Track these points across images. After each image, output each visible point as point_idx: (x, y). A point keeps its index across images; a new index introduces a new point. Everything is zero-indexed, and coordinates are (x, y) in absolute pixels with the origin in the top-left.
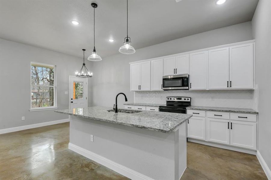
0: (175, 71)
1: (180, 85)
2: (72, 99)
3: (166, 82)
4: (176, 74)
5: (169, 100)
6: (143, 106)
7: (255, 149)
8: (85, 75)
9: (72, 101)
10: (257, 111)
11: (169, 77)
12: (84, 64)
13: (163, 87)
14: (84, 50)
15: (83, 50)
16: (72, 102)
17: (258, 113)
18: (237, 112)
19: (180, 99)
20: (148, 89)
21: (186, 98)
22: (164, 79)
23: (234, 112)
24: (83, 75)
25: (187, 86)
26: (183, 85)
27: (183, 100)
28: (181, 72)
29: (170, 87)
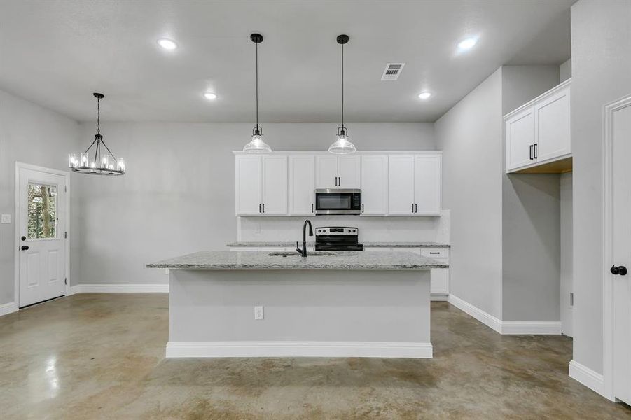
0: (338, 180)
1: (347, 207)
2: (23, 238)
3: (322, 200)
4: (339, 187)
5: (322, 233)
6: (279, 246)
7: (447, 293)
8: (93, 165)
9: (24, 243)
10: (449, 244)
11: (328, 191)
12: (99, 137)
13: (317, 209)
14: (99, 96)
15: (96, 95)
16: (25, 248)
17: (450, 247)
18: (429, 247)
19: (342, 231)
20: (282, 212)
21: (352, 230)
22: (318, 195)
23: (426, 247)
24: (84, 168)
25: (359, 208)
26: (353, 207)
27: (346, 233)
28: (348, 185)
29: (329, 209)
